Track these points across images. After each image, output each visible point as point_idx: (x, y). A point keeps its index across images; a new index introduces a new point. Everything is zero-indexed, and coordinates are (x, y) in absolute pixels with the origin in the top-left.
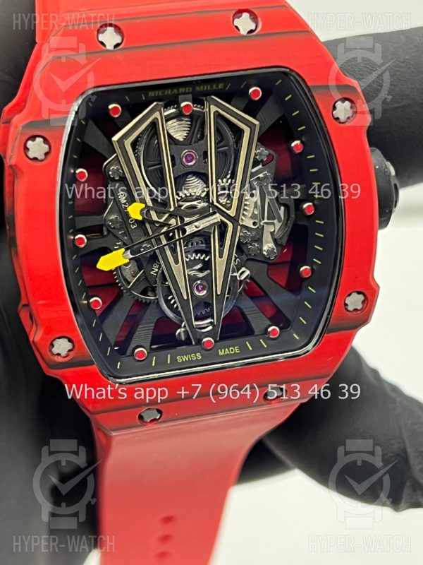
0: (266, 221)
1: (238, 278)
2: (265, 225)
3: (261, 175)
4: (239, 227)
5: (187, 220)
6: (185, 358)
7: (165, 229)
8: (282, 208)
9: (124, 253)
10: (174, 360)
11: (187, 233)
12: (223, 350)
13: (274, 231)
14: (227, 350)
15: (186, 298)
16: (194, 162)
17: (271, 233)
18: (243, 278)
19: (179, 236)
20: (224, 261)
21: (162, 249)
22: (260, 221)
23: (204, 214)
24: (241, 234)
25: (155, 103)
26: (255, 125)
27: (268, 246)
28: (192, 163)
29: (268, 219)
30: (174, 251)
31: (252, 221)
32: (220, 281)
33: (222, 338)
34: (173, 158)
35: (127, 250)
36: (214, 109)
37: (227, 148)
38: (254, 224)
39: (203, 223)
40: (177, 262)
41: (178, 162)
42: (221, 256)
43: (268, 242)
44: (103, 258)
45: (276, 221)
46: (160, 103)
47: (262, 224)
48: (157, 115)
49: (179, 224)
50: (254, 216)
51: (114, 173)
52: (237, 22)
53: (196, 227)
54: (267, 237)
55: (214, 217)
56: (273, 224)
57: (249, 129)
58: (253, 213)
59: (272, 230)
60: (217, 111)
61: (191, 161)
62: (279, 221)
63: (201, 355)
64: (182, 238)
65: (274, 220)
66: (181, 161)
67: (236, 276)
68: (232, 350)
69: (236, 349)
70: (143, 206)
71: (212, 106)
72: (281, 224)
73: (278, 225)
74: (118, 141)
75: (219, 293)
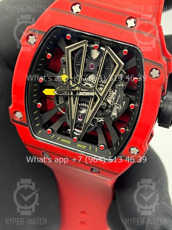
0: (116, 104)
1: (97, 121)
2: (115, 105)
3: (120, 85)
4: (103, 101)
5: (82, 90)
6: (64, 141)
7: (74, 89)
8: (125, 102)
9: (54, 91)
10: (60, 139)
11: (80, 95)
12: (80, 145)
13: (118, 109)
14: (81, 145)
15: (73, 119)
16: (93, 69)
17: (117, 109)
18: (99, 121)
19: (78, 94)
20: (92, 111)
21: (70, 97)
22: (114, 103)
23: (90, 90)
24: (103, 105)
25: (85, 40)
26: (122, 65)
27: (114, 114)
28: (92, 69)
29: (117, 103)
30: (74, 99)
31: (111, 101)
32: (88, 118)
33: (82, 140)
34: (85, 64)
35: (55, 90)
36: (107, 51)
37: (108, 69)
38: (112, 103)
39: (87, 94)
40: (74, 104)
41: (87, 66)
42: (91, 109)
43: (114, 112)
44: (46, 90)
45: (120, 106)
46: (87, 41)
47: (114, 104)
48: (84, 45)
49: (80, 90)
50: (112, 100)
51: (62, 60)
52: (128, 21)
53: (84, 94)
54: (115, 110)
55: (92, 93)
56: (119, 106)
57: (118, 65)
58: (112, 98)
59: (118, 108)
60: (108, 53)
61: (92, 68)
62: (122, 106)
63: (71, 143)
64: (79, 96)
65: (120, 104)
66: (89, 66)
67: (96, 120)
68: (83, 146)
69: (85, 147)
70: (68, 77)
71: (107, 50)
72: (122, 108)
73: (121, 108)
74: (67, 49)
75: (86, 123)
